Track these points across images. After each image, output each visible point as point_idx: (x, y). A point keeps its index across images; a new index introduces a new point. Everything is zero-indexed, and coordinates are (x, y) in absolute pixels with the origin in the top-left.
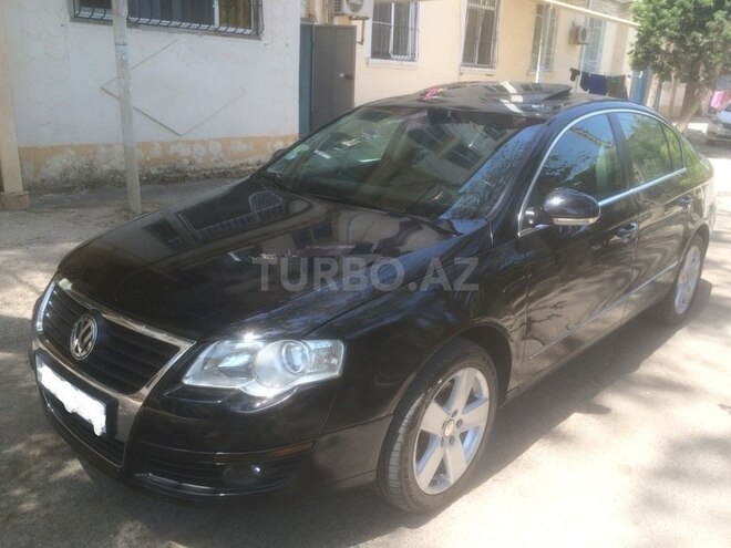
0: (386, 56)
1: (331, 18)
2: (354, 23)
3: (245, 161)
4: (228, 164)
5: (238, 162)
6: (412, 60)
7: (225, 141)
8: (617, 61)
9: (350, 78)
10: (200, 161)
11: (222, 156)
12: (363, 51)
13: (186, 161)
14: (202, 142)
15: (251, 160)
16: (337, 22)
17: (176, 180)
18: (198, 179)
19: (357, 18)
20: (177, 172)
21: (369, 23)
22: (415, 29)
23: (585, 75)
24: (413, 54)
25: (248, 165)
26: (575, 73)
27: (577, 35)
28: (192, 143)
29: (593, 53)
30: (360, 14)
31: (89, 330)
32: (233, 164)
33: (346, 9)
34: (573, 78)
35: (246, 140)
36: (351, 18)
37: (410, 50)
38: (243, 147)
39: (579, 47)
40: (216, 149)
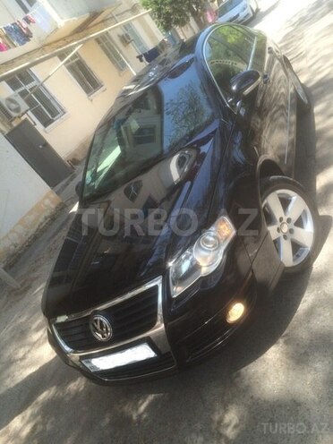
0: (51, 121)
1: (11, 125)
2: (23, 118)
3: (39, 223)
4: (32, 231)
5: (37, 226)
6: (65, 113)
7: (21, 222)
8: (152, 37)
9: (46, 145)
10: (18, 242)
11: (26, 229)
12: (39, 127)
13: (12, 247)
14: (11, 231)
15: (41, 220)
16: (15, 124)
17: (16, 261)
18: (25, 251)
19: (23, 114)
20: (13, 256)
21: (29, 112)
22: (53, 98)
23: (145, 55)
24: (62, 110)
25: (41, 224)
26: (140, 58)
27: (125, 40)
28: (7, 236)
29: (139, 42)
30: (22, 111)
31: (101, 322)
32: (35, 229)
33: (14, 114)
34: (141, 61)
35: (30, 213)
36: (19, 117)
37: (59, 110)
38: (32, 217)
39: (130, 44)
40: (20, 229)
